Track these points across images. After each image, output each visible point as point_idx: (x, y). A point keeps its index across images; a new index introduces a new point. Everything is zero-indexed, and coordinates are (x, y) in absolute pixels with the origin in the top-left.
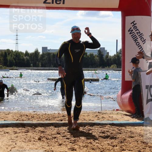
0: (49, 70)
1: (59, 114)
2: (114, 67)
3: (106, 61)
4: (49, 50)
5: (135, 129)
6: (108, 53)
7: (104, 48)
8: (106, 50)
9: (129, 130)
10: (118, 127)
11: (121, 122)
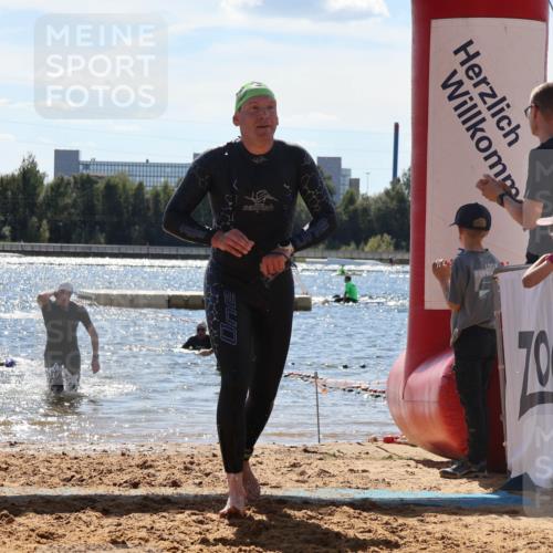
0: (86, 255)
1: (123, 454)
2: (379, 246)
3: (345, 218)
4: (87, 166)
5: (466, 526)
6: (355, 183)
7: (338, 160)
8: (349, 170)
9: (438, 530)
10: (391, 515)
11: (402, 496)
